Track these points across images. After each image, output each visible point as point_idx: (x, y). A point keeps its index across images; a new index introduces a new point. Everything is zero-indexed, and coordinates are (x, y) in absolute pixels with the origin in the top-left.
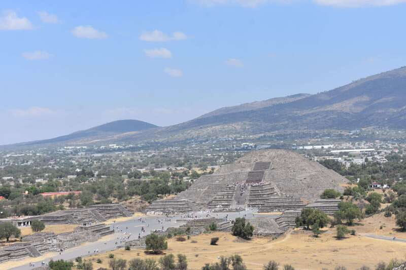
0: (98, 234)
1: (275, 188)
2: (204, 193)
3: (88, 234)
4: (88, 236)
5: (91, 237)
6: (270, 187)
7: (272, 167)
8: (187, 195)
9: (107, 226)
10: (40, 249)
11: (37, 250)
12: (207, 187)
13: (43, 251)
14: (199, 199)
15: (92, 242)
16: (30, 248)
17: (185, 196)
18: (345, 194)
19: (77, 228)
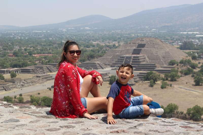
0: (45, 80)
1: (146, 58)
2: (110, 59)
3: (39, 80)
4: (39, 81)
5: (41, 81)
6: (143, 57)
7: (146, 47)
8: (102, 60)
9: (51, 76)
10: (11, 87)
11: (10, 87)
12: (112, 56)
13: (13, 88)
14: (108, 62)
15: (41, 84)
16: (6, 86)
17: (101, 60)
18: (180, 63)
19: (35, 76)
